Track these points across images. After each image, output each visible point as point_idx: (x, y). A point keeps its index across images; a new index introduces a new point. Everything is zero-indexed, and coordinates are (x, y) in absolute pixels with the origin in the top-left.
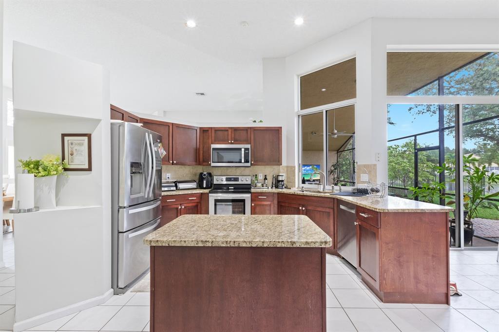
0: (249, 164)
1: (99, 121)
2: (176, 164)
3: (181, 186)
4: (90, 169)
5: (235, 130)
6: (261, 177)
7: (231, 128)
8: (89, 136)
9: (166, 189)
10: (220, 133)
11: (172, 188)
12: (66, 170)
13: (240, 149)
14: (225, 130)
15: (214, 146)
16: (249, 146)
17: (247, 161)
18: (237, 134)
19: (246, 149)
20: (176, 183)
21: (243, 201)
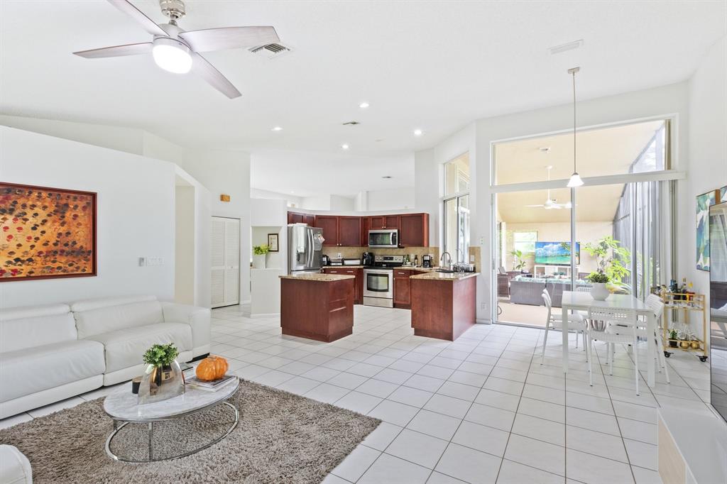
0: (396, 246)
1: (281, 227)
2: (342, 246)
3: (346, 262)
4: (278, 251)
5: (387, 217)
6: (412, 257)
7: (384, 216)
8: (277, 234)
9: (334, 264)
10: (376, 220)
11: (339, 264)
12: (269, 251)
13: (389, 234)
14: (379, 218)
15: (370, 231)
16: (396, 231)
17: (394, 244)
18: (389, 221)
19: (394, 233)
20: (343, 261)
21: (387, 276)
